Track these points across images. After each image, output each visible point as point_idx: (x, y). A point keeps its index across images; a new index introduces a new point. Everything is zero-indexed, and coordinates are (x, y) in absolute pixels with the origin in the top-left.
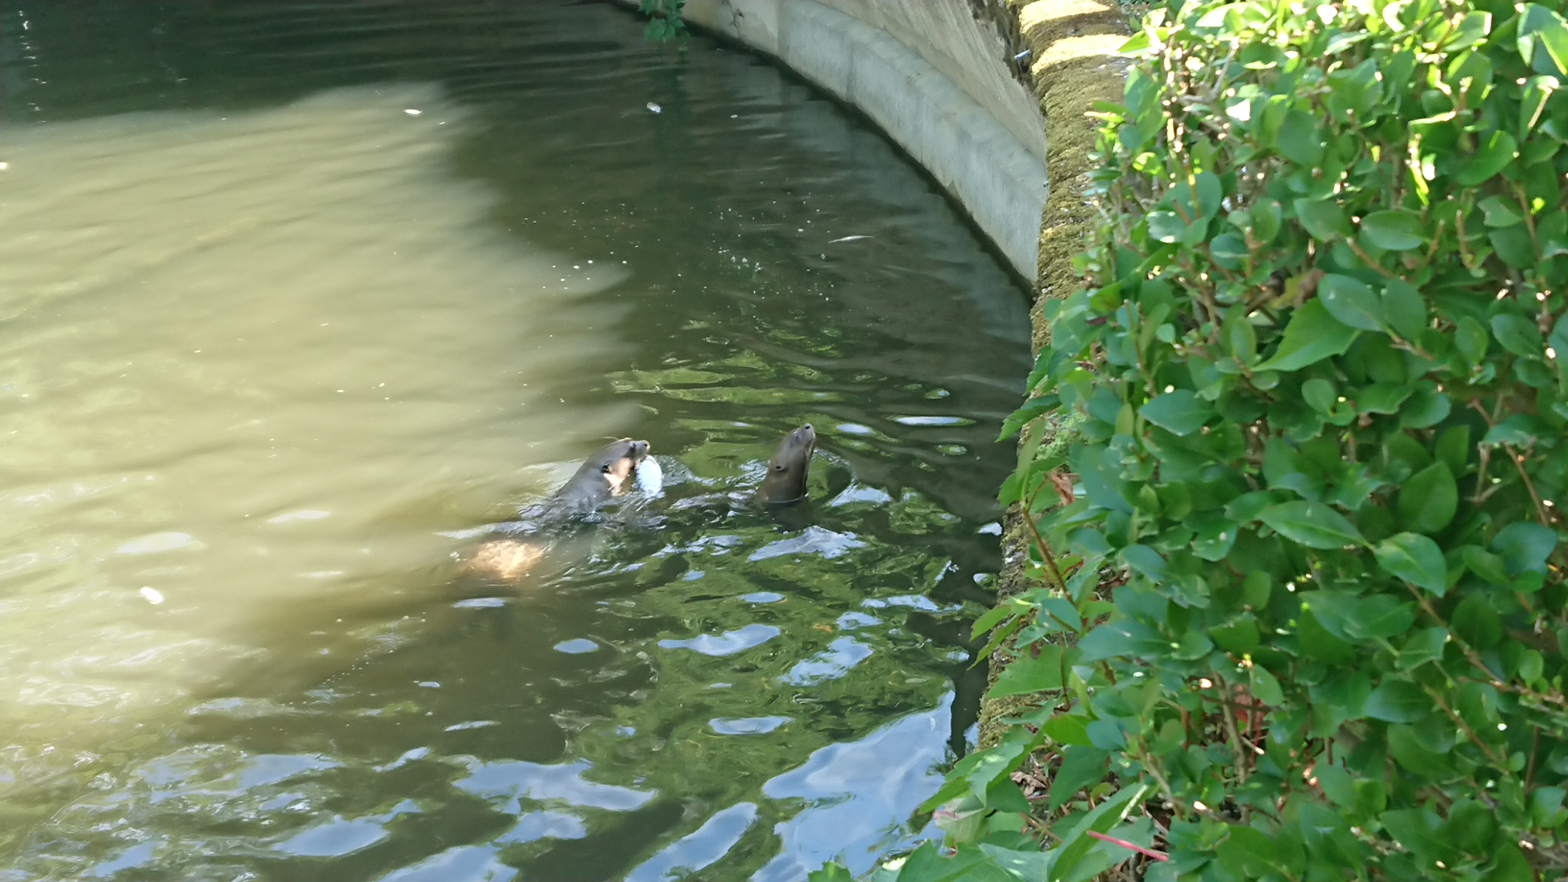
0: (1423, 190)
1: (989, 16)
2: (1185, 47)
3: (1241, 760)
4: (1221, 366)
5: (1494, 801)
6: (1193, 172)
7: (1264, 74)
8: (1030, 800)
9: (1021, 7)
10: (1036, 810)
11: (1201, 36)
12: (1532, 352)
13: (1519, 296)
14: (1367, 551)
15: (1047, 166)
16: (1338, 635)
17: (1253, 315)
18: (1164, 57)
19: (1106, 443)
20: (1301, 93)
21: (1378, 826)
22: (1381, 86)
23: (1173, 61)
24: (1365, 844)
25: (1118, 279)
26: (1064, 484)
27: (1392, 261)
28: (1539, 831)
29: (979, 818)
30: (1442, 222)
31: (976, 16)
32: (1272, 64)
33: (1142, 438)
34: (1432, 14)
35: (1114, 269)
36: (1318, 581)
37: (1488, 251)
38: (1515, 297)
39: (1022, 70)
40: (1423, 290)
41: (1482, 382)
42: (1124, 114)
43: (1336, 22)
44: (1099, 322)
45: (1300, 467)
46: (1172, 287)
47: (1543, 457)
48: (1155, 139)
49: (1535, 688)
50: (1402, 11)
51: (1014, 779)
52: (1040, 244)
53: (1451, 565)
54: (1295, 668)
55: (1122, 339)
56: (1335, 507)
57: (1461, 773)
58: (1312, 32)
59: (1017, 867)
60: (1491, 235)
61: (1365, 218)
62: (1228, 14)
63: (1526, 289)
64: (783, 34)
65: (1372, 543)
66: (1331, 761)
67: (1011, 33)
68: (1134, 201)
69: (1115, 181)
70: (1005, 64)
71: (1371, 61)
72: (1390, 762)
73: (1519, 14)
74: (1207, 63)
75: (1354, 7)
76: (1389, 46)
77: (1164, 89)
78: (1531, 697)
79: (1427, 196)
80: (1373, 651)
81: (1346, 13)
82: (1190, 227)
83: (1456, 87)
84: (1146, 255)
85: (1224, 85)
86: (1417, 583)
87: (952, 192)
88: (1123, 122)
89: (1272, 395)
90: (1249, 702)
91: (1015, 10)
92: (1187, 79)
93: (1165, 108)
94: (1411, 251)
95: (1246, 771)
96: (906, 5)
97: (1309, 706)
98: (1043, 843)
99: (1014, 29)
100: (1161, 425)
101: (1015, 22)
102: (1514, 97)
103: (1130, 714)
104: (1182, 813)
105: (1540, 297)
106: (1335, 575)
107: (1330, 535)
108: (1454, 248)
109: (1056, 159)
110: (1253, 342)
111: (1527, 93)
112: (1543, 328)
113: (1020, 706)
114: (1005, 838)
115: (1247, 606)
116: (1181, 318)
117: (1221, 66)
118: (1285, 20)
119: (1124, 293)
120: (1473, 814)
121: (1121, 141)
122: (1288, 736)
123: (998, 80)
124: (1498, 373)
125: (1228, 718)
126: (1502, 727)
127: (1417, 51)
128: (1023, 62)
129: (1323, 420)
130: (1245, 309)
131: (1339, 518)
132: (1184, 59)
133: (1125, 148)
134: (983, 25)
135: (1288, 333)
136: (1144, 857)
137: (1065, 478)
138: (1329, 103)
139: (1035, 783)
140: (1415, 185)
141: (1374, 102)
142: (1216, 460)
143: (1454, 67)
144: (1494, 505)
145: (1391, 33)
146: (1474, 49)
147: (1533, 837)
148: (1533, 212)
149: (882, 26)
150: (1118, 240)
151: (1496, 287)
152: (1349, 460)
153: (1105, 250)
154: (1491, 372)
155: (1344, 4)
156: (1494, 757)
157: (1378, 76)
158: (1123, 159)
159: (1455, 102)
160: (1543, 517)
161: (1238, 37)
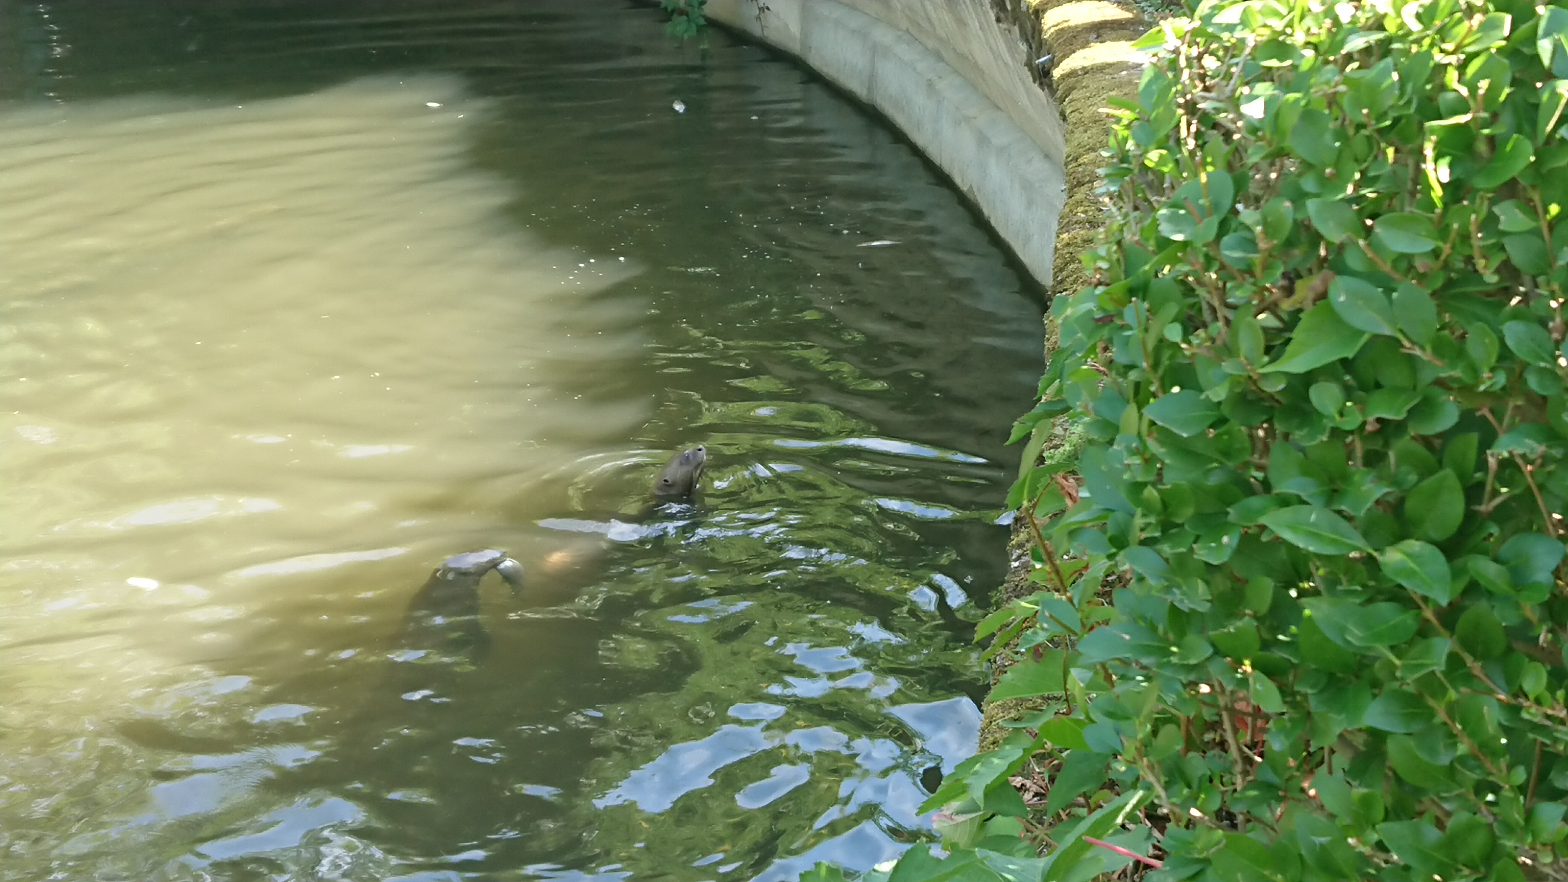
0: (1437, 193)
1: (1011, 20)
2: (1201, 44)
3: (1239, 768)
4: (1228, 367)
5: (1494, 815)
6: (1205, 170)
7: (1280, 72)
8: (1029, 806)
9: (1044, 11)
10: (1034, 815)
11: (1218, 33)
12: (1543, 360)
13: (1532, 303)
14: (1370, 557)
15: (1065, 170)
16: (1339, 642)
17: (1261, 316)
18: (1179, 54)
19: (1111, 443)
20: (1316, 92)
21: (1375, 837)
22: (1397, 86)
23: (1188, 59)
24: (1361, 854)
25: (1126, 278)
26: (1069, 487)
27: (1404, 265)
28: (1538, 846)
29: (977, 823)
30: (1455, 226)
31: (998, 20)
32: (1288, 63)
33: (1147, 438)
34: (1452, 14)
35: (1123, 267)
36: (1321, 588)
37: (1501, 257)
38: (1527, 304)
39: (1043, 75)
40: (1434, 294)
41: (1493, 389)
42: (1137, 110)
43: (1354, 21)
44: (1107, 319)
45: (1306, 471)
46: (1183, 288)
47: (1552, 467)
48: (1168, 137)
49: (1538, 702)
50: (1421, 10)
51: (1014, 784)
52: (1056, 249)
53: (1456, 574)
54: (1295, 676)
55: (1129, 336)
56: (1339, 512)
57: (1460, 785)
58: (1329, 30)
59: (1011, 872)
60: (1506, 241)
61: (1377, 220)
62: (1244, 11)
63: (1540, 295)
64: (805, 33)
65: (1376, 550)
66: (1330, 772)
67: (1033, 38)
68: (1146, 200)
69: (1127, 178)
70: (1026, 68)
71: (1389, 60)
72: (1390, 774)
73: (1540, 16)
74: (1223, 62)
75: (1372, 5)
76: (1407, 46)
77: (1179, 87)
78: (1533, 710)
79: (1441, 198)
80: (1376, 658)
81: (1364, 11)
82: (1201, 225)
83: (1473, 89)
84: (1155, 253)
85: (1238, 82)
86: (1420, 592)
87: (970, 196)
88: (1136, 119)
89: (1277, 397)
90: (1250, 710)
91: (1038, 13)
92: (1203, 77)
93: (1179, 106)
94: (1425, 254)
95: (1243, 780)
96: (929, 7)
97: (1309, 714)
98: (1040, 848)
99: (1037, 33)
100: (1167, 426)
101: (1037, 28)
102: (1533, 100)
103: (1127, 718)
104: (1178, 820)
105: (1554, 304)
106: (1337, 582)
107: (1334, 542)
108: (1467, 252)
109: (1074, 164)
110: (1262, 344)
111: (1545, 97)
112: (1556, 336)
113: (1022, 711)
114: (1003, 844)
115: (1248, 611)
116: (1190, 318)
117: (1237, 64)
118: (1302, 18)
119: (1132, 291)
120: (1471, 828)
121: (1133, 138)
122: (1287, 743)
123: (1019, 84)
124: (1508, 380)
125: (1227, 725)
126: (1504, 741)
127: (1435, 51)
128: (1044, 67)
129: (1331, 425)
130: (1253, 310)
131: (1344, 524)
132: (1200, 57)
133: (1138, 145)
134: (1005, 30)
135: (1297, 334)
136: (1142, 865)
137: (1071, 480)
138: (1345, 102)
139: (1035, 788)
140: (1430, 188)
141: (1391, 102)
142: (1221, 463)
143: (1472, 68)
144: (1501, 515)
145: (1410, 33)
146: (1493, 51)
147: (1533, 852)
148: (1548, 217)
149: (905, 29)
150: (1129, 237)
151: (1507, 292)
152: (1356, 466)
153: (1115, 248)
154: (1501, 379)
155: (1363, 3)
156: (1494, 771)
157: (1395, 76)
158: (1134, 156)
159: (1472, 104)
160: (1551, 528)
161: (1254, 34)
